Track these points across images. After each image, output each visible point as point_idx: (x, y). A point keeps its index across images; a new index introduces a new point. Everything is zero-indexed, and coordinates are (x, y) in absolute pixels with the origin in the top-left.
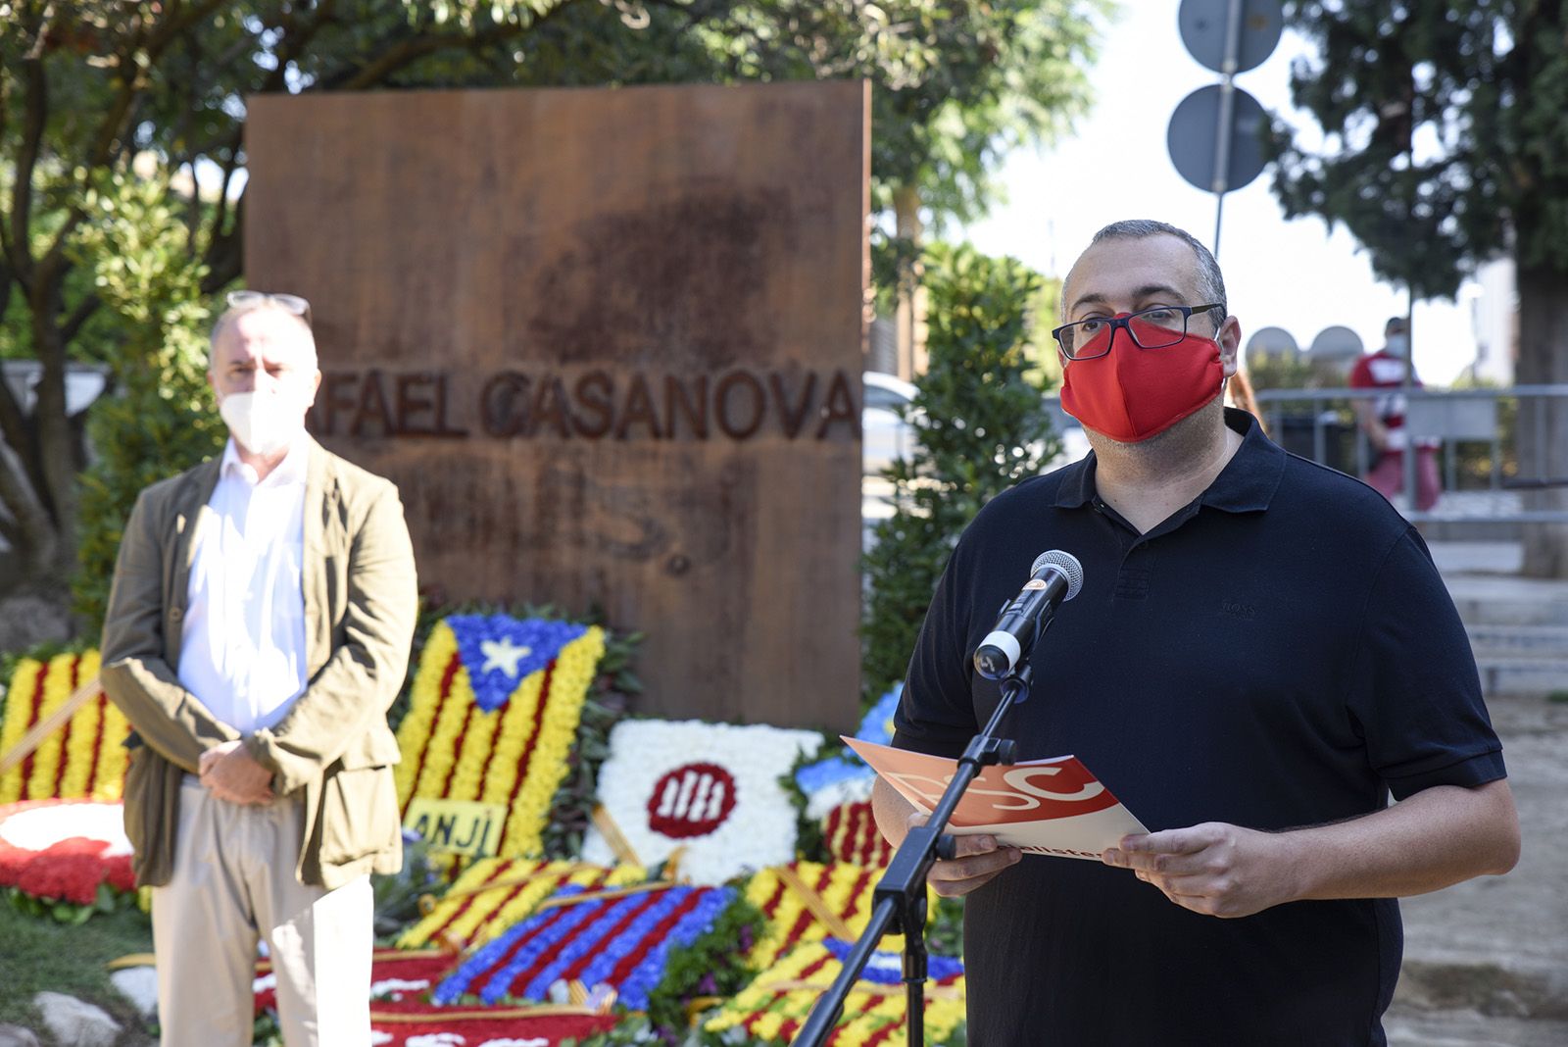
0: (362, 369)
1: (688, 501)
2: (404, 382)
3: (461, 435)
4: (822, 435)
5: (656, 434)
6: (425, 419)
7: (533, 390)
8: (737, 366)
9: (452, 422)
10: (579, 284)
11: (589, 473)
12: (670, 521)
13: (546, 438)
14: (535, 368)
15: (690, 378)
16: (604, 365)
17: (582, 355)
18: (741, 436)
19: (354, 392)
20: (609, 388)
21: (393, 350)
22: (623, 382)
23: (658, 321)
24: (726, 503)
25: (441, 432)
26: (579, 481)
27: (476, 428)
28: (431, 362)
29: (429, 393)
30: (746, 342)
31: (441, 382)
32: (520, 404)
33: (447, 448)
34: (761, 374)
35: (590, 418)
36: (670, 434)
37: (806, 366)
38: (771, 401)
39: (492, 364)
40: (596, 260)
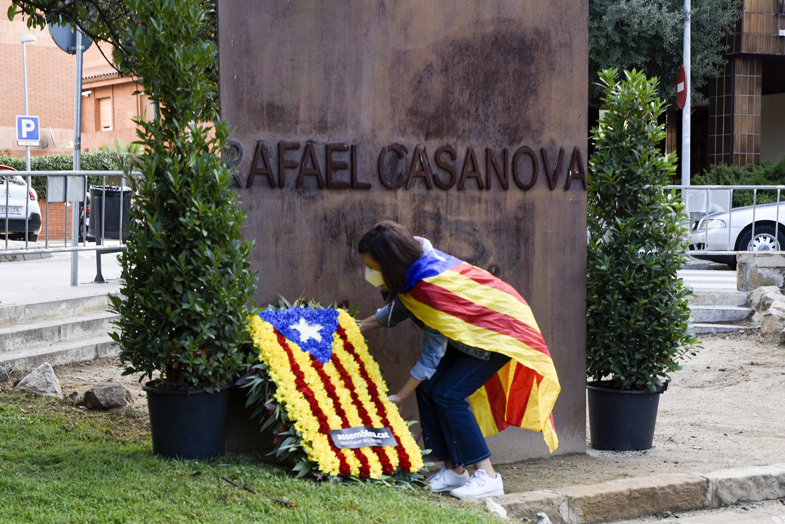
0: (302, 140)
1: (498, 230)
2: (329, 149)
3: (367, 187)
4: (567, 188)
5: (480, 188)
6: (343, 176)
7: (410, 156)
8: (523, 144)
9: (361, 179)
10: (436, 85)
11: (442, 212)
12: (489, 243)
13: (418, 189)
14: (411, 141)
15: (498, 150)
16: (451, 141)
17: (438, 133)
18: (524, 188)
19: (297, 156)
20: (453, 156)
21: (322, 127)
22: (461, 152)
23: (480, 112)
24: (518, 230)
25: (353, 185)
26: (437, 218)
27: (375, 182)
28: (346, 137)
29: (345, 158)
30: (528, 128)
31: (353, 150)
32: (402, 166)
33: (358, 196)
34: (535, 149)
35: (443, 176)
36: (488, 188)
37: (559, 144)
38: (541, 166)
39: (385, 138)
40: (445, 70)
